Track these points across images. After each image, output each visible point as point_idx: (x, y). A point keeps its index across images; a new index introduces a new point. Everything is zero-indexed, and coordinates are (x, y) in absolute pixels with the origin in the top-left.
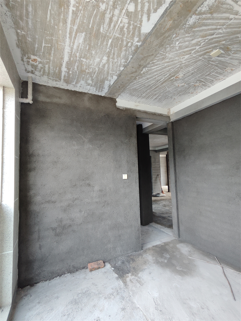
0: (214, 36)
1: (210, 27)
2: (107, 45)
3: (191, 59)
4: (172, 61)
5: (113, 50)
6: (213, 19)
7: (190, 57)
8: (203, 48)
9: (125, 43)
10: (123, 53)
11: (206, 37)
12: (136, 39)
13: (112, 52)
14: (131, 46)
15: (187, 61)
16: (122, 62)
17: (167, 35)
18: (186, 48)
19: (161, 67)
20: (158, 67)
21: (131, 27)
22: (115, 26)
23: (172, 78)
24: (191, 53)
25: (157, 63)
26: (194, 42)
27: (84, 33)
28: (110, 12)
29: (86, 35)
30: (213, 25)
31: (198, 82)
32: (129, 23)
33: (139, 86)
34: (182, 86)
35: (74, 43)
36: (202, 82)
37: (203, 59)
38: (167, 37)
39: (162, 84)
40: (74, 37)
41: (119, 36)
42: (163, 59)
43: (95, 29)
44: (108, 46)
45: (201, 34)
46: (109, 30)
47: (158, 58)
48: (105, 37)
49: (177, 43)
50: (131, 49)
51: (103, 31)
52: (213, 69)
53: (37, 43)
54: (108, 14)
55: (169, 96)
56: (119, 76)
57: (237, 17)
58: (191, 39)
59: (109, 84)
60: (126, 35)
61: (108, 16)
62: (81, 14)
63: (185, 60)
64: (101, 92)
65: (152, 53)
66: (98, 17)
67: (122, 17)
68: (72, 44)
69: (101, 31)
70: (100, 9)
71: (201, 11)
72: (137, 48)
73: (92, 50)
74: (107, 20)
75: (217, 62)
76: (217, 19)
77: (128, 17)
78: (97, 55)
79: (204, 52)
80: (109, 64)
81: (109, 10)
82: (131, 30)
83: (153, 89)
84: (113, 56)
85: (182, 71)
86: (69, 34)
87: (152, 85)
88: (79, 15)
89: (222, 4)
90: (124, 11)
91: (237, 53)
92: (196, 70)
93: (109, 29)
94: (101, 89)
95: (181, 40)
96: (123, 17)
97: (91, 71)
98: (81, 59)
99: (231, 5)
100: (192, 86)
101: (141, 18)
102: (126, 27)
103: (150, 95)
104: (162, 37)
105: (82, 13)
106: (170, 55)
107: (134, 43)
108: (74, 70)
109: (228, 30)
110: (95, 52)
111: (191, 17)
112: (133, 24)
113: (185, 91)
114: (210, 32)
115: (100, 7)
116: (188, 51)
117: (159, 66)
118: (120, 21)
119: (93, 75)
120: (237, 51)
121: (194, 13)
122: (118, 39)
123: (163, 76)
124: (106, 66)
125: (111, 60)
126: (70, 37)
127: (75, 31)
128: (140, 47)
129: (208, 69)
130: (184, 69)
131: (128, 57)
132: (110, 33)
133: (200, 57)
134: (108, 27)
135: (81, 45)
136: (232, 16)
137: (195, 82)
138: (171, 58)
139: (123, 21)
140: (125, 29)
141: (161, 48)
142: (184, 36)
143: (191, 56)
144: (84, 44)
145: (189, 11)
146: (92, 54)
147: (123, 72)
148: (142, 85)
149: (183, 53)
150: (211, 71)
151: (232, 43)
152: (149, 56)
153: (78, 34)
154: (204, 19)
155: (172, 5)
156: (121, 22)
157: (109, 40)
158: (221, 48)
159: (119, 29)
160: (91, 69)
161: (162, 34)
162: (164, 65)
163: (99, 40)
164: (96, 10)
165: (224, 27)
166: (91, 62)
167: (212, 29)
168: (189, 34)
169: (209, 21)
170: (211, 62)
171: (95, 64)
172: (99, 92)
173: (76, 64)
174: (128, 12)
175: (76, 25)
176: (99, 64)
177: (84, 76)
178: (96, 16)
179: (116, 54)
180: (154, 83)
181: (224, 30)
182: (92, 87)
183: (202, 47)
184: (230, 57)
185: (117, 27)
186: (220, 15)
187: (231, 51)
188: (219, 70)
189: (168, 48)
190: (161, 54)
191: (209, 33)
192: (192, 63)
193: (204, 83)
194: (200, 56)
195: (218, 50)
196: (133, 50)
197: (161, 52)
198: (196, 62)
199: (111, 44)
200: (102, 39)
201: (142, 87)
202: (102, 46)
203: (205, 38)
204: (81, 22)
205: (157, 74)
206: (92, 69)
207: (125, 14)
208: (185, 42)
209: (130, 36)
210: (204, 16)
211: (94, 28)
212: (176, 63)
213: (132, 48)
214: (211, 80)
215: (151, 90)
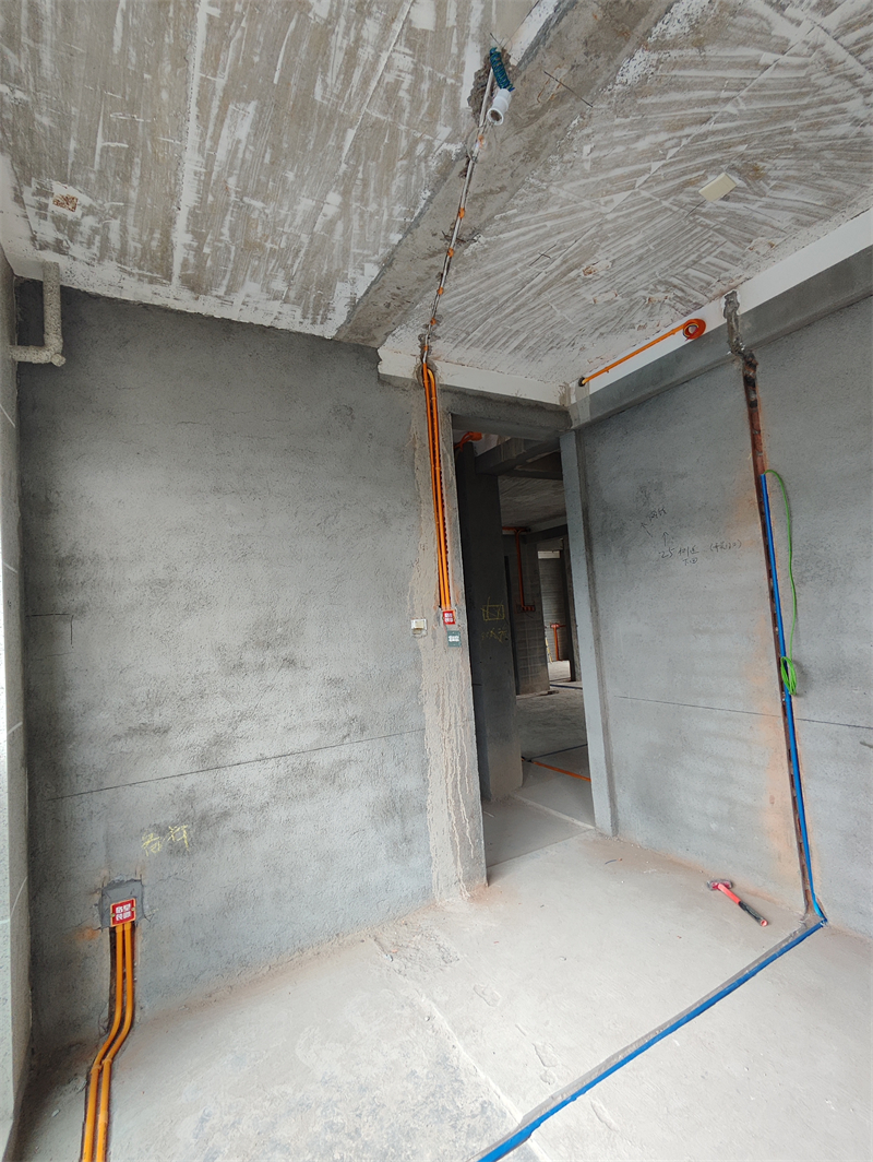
0: (710, 126)
1: (696, 94)
2: (340, 148)
3: (634, 206)
4: (572, 212)
5: (361, 168)
6: (705, 63)
7: (630, 199)
8: (672, 169)
9: (404, 143)
10: (398, 182)
11: (682, 127)
12: (444, 131)
13: (360, 176)
14: (426, 157)
15: (621, 213)
16: (395, 213)
17: (549, 117)
18: (618, 166)
19: (532, 234)
20: (523, 234)
21: (425, 86)
22: (366, 81)
23: (573, 274)
24: (633, 187)
25: (517, 219)
26: (642, 145)
27: (254, 104)
28: (348, 29)
29: (260, 111)
30: (704, 85)
31: (662, 288)
32: (416, 72)
33: (459, 303)
34: (609, 302)
35: (216, 139)
36: (675, 286)
37: (675, 208)
38: (552, 127)
39: (539, 294)
40: (218, 114)
41: (382, 117)
42: (540, 204)
43: (294, 89)
44: (344, 155)
45: (665, 116)
46: (347, 95)
47: (522, 202)
48: (331, 120)
49: (587, 149)
50: (427, 167)
51: (323, 98)
52: (709, 245)
53: (75, 134)
54: (340, 37)
55: (563, 340)
56: (387, 264)
57: (783, 59)
58: (633, 134)
59: (349, 295)
60: (406, 116)
61: (339, 42)
62: (239, 33)
63: (614, 210)
64: (322, 323)
65: (499, 184)
66: (304, 46)
67: (391, 49)
68: (208, 143)
69: (318, 97)
70: (311, 15)
71: (663, 36)
72: (448, 163)
73: (284, 169)
74: (338, 58)
75: (722, 219)
76: (719, 65)
77: (414, 51)
78: (305, 187)
79: (678, 181)
80: (350, 220)
81: (342, 22)
82: (426, 96)
83: (507, 311)
84: (363, 192)
85: (607, 248)
86: (198, 103)
87: (505, 298)
88: (234, 35)
89: (733, 14)
90: (397, 27)
91: (786, 188)
92: (651, 247)
93: (343, 90)
94: (321, 312)
95: (597, 137)
96: (397, 48)
97: (283, 245)
98: (246, 199)
99: (762, 18)
100: (641, 304)
101: (460, 54)
102: (405, 86)
103: (497, 336)
104: (535, 126)
105: (244, 29)
106: (563, 192)
107: (437, 143)
108: (221, 241)
109: (757, 105)
110: (296, 176)
111: (631, 56)
112: (432, 77)
113: (617, 320)
114: (696, 110)
115: (309, 10)
116: (623, 177)
117: (526, 229)
118: (383, 61)
119: (289, 262)
120: (787, 178)
121: (642, 44)
122: (376, 126)
123: (541, 266)
124: (340, 227)
125: (354, 206)
126: (203, 118)
127: (219, 93)
128: (457, 160)
129: (691, 243)
130: (613, 242)
131: (417, 195)
132: (349, 107)
133: (665, 199)
134: (343, 84)
135: (242, 147)
136: (767, 57)
137: (651, 287)
138: (568, 202)
139: (396, 63)
140: (402, 94)
141: (531, 166)
142: (608, 123)
143: (635, 194)
144: (254, 145)
145: (625, 35)
146: (284, 180)
147: (399, 249)
148: (467, 299)
149: (609, 186)
150: (702, 250)
151: (770, 150)
152: (492, 192)
153: (231, 107)
154: (675, 65)
155: (565, 12)
156: (388, 67)
157: (345, 131)
158: (733, 169)
159: (381, 93)
160: (284, 237)
161: (533, 115)
162: (545, 226)
163: (309, 129)
164: (296, 16)
165: (744, 93)
166: (283, 212)
167: (702, 103)
168: (627, 117)
169: (692, 72)
170: (702, 219)
171: (298, 220)
172: (314, 322)
173: (228, 218)
174: (411, 29)
175: (224, 70)
176: (311, 218)
177: (256, 263)
178: (296, 40)
179: (372, 184)
180: (510, 291)
181: (743, 106)
182: (287, 308)
183: (671, 164)
184: (763, 199)
185: (374, 84)
186: (727, 52)
187: (764, 177)
188: (730, 248)
189: (553, 164)
190: (531, 186)
191: (693, 114)
192: (639, 220)
193: (683, 291)
194: (667, 195)
195: (723, 175)
196: (433, 169)
197: (532, 181)
198: (651, 217)
199: (355, 147)
200: (319, 126)
201: (468, 306)
202: (321, 154)
203: (678, 134)
204: (240, 63)
205: (520, 260)
206: (288, 239)
207: (403, 39)
208: (613, 144)
209: (422, 120)
210: (674, 53)
211: (289, 84)
212: (585, 222)
213: (430, 163)
214: (701, 280)
215: (500, 316)
